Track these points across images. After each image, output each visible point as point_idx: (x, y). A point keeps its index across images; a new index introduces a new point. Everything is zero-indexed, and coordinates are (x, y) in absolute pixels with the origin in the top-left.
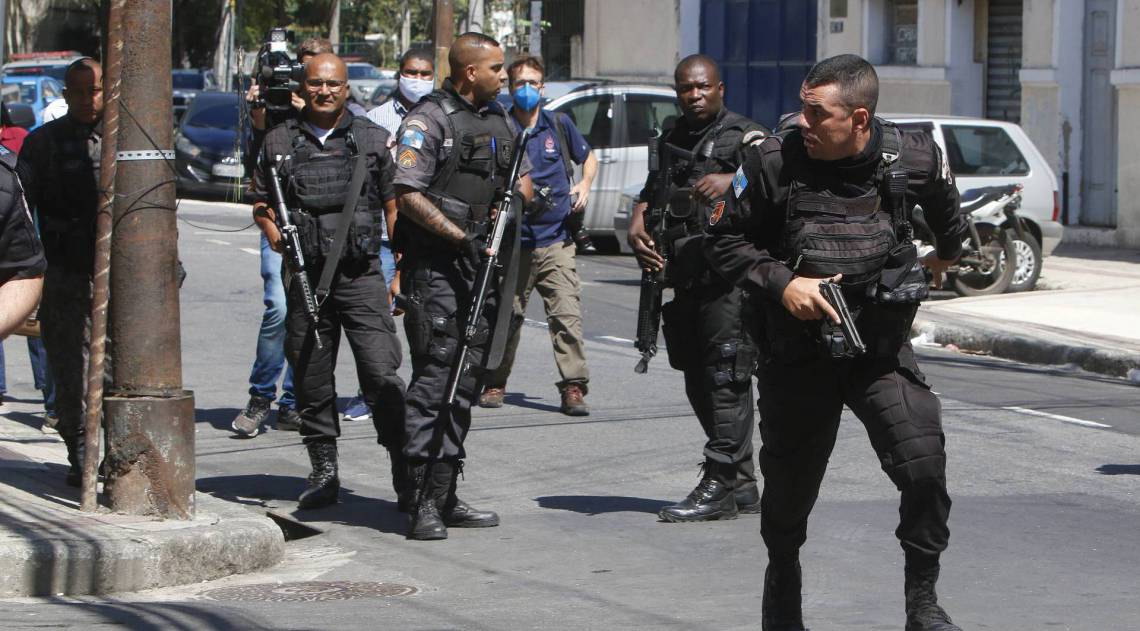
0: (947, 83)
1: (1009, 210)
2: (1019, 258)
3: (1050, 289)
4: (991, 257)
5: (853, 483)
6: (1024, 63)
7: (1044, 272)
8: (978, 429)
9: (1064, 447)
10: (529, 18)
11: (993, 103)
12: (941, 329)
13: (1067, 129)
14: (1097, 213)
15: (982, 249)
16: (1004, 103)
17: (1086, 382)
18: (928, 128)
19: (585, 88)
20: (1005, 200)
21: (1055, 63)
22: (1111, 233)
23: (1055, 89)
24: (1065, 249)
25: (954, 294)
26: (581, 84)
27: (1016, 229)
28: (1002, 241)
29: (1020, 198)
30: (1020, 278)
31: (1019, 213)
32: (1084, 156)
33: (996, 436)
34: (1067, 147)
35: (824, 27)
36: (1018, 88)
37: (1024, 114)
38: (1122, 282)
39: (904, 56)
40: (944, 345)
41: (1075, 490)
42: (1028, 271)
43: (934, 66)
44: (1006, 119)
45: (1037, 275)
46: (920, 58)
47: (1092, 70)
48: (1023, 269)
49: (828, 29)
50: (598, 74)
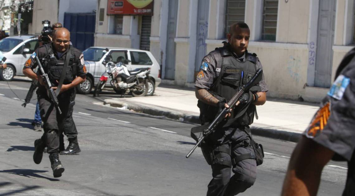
0: (130, 40)
1: (147, 74)
2: (149, 87)
3: (157, 96)
4: (142, 87)
5: (110, 146)
6: (151, 35)
7: (155, 91)
8: (142, 132)
9: (165, 138)
10: (17, 18)
11: (142, 46)
12: (129, 106)
13: (162, 53)
14: (169, 76)
15: (139, 84)
16: (145, 46)
17: (169, 121)
18: (126, 52)
19: (34, 37)
20: (146, 72)
21: (159, 35)
22: (173, 81)
23: (159, 42)
24: (161, 85)
25: (132, 96)
26: (32, 36)
27: (149, 80)
28: (145, 83)
29: (150, 71)
30: (149, 93)
31: (150, 75)
32: (166, 61)
33: (147, 135)
34: (162, 58)
35: (97, 24)
36: (149, 42)
37: (151, 49)
38: (176, 95)
39: (118, 32)
40: (130, 109)
41: (170, 150)
42: (151, 91)
43: (127, 35)
44: (145, 50)
45: (153, 92)
46: (123, 33)
47: (170, 38)
48: (150, 90)
49: (98, 24)
50: (36, 34)
